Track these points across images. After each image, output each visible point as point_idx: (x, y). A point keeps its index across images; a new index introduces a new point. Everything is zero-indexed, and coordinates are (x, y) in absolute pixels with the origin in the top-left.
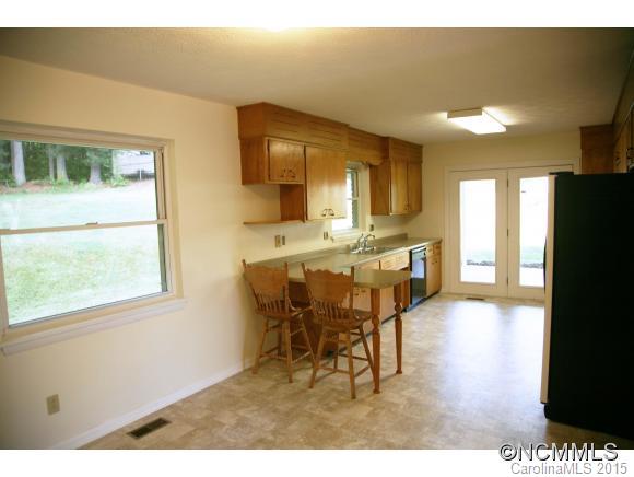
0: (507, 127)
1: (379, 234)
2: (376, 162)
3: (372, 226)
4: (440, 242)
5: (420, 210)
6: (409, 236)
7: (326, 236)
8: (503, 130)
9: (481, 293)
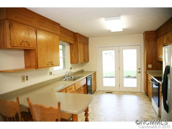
0: (123, 29)
1: (74, 71)
2: (72, 42)
3: (71, 68)
4: (95, 73)
5: (88, 61)
6: (84, 71)
7: (51, 73)
8: (122, 30)
9: (110, 90)
